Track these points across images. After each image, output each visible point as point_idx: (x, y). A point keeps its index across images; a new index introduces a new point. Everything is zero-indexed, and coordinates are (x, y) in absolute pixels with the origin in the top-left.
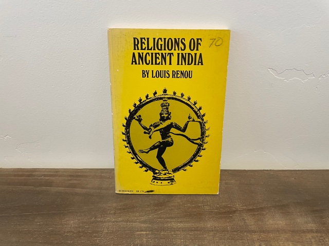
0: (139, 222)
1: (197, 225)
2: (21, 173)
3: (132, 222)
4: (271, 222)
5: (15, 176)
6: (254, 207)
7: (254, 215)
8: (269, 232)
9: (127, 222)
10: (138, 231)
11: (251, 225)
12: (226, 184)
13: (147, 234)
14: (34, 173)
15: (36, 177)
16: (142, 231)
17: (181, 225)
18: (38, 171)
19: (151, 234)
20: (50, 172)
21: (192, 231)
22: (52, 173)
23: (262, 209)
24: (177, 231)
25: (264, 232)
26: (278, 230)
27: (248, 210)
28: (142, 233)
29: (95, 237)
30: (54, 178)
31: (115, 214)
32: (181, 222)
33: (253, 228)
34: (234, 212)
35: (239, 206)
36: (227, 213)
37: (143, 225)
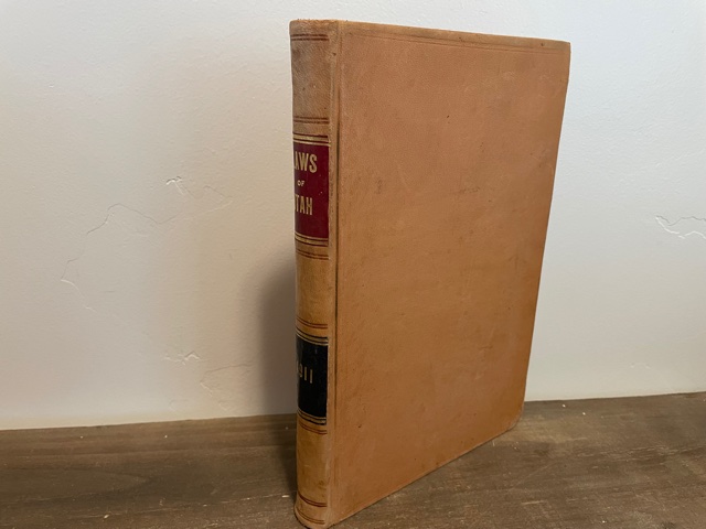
0: (517, 487)
1: (618, 483)
3: (504, 488)
6: (690, 449)
7: (697, 459)
9: (495, 488)
10: (523, 500)
11: (701, 475)
12: (623, 418)
13: (544, 505)
16: (532, 499)
17: (592, 485)
19: (551, 504)
23: (703, 450)
24: (591, 494)
27: (683, 453)
28: (533, 502)
29: (452, 516)
31: (464, 478)
32: (588, 481)
34: (664, 458)
35: (664, 449)
36: (652, 462)
37: (526, 491)
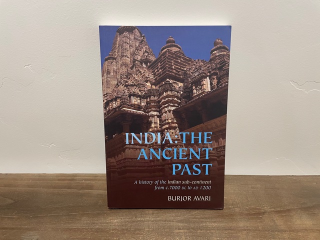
0: (176, 222)
1: (231, 225)
2: (64, 178)
3: (170, 221)
4: (298, 222)
5: (59, 180)
6: (282, 209)
7: (283, 216)
8: (298, 231)
9: (165, 221)
10: (176, 229)
11: (281, 225)
12: (253, 188)
13: (185, 233)
14: (75, 178)
15: (77, 181)
16: (180, 229)
17: (215, 225)
18: (79, 176)
19: (189, 233)
20: (90, 177)
21: (226, 230)
22: (91, 178)
23: (289, 211)
24: (213, 229)
25: (293, 231)
26: (306, 230)
27: (276, 212)
28: (180, 231)
29: (137, 234)
30: (94, 182)
31: (153, 214)
32: (215, 222)
33: (283, 227)
34: (264, 213)
35: (267, 208)
36: (256, 214)
37: (180, 224)
